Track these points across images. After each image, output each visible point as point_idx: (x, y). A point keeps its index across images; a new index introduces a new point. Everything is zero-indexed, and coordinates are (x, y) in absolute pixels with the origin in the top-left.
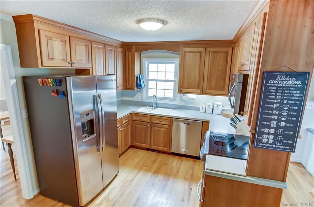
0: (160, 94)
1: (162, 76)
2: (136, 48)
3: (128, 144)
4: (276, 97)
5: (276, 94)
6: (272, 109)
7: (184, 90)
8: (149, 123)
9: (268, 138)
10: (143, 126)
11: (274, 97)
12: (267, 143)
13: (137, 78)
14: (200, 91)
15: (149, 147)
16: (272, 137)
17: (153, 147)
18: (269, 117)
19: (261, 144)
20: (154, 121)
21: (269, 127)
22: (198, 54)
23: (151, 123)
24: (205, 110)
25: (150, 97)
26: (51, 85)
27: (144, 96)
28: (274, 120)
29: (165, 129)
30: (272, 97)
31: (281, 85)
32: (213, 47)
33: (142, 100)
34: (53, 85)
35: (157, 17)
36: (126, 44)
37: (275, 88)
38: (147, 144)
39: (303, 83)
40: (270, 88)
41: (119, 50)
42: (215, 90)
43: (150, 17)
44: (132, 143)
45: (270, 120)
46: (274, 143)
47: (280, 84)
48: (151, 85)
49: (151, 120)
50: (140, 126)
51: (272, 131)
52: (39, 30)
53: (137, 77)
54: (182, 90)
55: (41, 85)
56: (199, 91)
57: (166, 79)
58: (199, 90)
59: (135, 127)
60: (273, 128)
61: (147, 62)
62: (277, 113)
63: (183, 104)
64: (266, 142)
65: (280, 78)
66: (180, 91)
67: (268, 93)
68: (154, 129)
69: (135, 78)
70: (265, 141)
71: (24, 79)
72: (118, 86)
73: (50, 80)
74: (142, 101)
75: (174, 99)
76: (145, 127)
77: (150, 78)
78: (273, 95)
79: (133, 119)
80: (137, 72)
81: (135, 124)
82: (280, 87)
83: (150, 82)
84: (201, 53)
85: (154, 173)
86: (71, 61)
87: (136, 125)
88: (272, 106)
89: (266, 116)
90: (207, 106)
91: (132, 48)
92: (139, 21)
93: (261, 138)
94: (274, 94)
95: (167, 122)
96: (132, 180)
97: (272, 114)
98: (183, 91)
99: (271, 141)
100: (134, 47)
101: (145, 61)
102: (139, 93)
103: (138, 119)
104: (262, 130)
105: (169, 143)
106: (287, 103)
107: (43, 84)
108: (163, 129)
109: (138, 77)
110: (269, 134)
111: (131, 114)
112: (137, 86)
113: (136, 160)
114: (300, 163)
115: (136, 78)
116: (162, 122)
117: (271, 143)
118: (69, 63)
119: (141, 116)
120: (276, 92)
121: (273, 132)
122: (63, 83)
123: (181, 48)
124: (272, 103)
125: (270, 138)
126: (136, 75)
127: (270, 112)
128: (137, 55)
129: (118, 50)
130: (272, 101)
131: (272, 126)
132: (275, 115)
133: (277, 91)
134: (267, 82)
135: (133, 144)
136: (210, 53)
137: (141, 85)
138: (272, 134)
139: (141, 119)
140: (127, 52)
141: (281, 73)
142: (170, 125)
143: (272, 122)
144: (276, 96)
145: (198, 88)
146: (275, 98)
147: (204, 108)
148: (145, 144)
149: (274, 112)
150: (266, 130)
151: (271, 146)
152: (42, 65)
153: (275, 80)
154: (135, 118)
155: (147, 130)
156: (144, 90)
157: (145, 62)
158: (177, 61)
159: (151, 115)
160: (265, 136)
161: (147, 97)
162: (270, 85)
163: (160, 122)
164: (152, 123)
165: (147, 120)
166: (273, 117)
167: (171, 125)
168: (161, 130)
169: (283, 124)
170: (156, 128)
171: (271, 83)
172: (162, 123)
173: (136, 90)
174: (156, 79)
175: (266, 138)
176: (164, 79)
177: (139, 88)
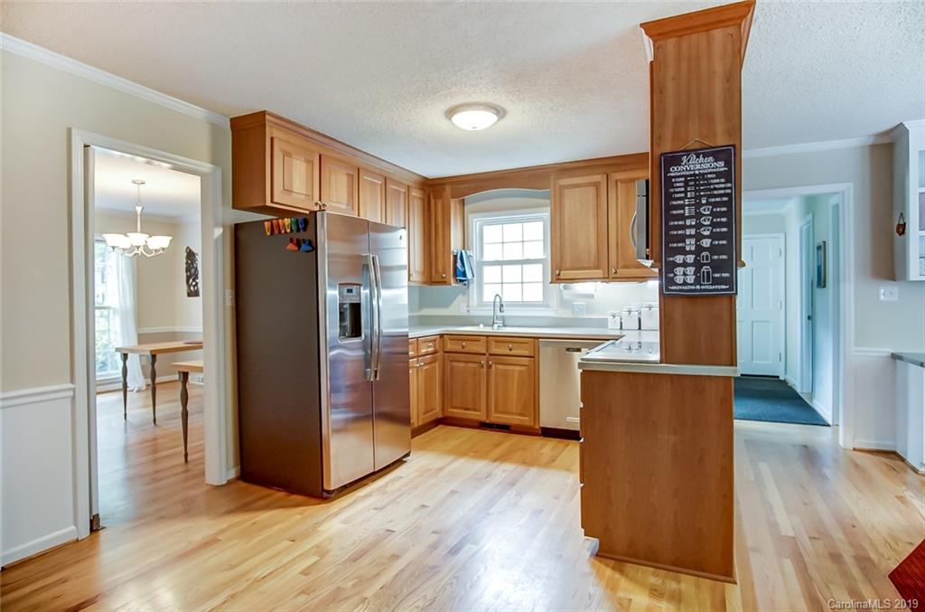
0: (511, 294)
1: (514, 253)
2: (452, 189)
3: (435, 409)
4: (686, 195)
5: (686, 189)
6: (683, 217)
7: (565, 274)
8: (484, 354)
9: (685, 274)
10: (470, 365)
11: (683, 195)
12: (685, 283)
13: (455, 257)
14: (604, 274)
15: (484, 419)
16: (691, 270)
17: (496, 418)
18: (680, 232)
19: (674, 288)
20: (494, 350)
21: (683, 252)
22: (592, 190)
23: (487, 355)
24: (621, 323)
25: (487, 305)
26: (288, 231)
27: (474, 300)
28: (690, 236)
29: (523, 368)
30: (679, 195)
31: (692, 173)
32: (625, 170)
33: (468, 311)
34: (292, 230)
35: (483, 99)
36: (430, 183)
37: (683, 179)
38: (479, 410)
39: (728, 164)
40: (673, 180)
41: (416, 193)
43: (468, 100)
44: (443, 409)
45: (682, 238)
46: (697, 281)
47: (690, 170)
48: (490, 274)
49: (487, 350)
50: (462, 364)
51: (690, 259)
52: (272, 139)
53: (456, 255)
54: (559, 274)
55: (269, 234)
56: (599, 273)
57: (525, 258)
58: (600, 271)
59: (452, 368)
60: (690, 252)
61: (478, 223)
62: (693, 223)
63: (567, 314)
64: (682, 282)
65: (689, 161)
66: (557, 279)
67: (672, 190)
68: (496, 369)
69: (452, 256)
70: (679, 279)
71: (237, 228)
72: (411, 272)
73: (287, 221)
74: (467, 314)
75: (544, 304)
76: (475, 365)
77: (486, 258)
78: (680, 192)
79: (446, 350)
80: (455, 245)
81: (451, 361)
82: (691, 176)
83: (486, 269)
84: (597, 185)
85: (495, 460)
86: (320, 200)
87: (455, 364)
88: (682, 212)
89: (675, 233)
90: (625, 314)
91: (444, 190)
92: (450, 113)
93: (672, 275)
94: (683, 189)
95: (525, 350)
96: (440, 469)
97: (684, 227)
98: (562, 277)
99: (691, 279)
100: (448, 189)
101: (475, 220)
102: (460, 296)
103: (457, 347)
104: (671, 259)
105: (532, 402)
106: (708, 203)
107: (272, 233)
108: (518, 368)
109: (459, 255)
110: (685, 265)
111: (442, 336)
112: (455, 274)
113: (452, 443)
114: (894, 453)
116: (515, 350)
117: (692, 282)
118: (317, 204)
119: (464, 340)
120: (686, 187)
121: (692, 261)
122: (311, 226)
123: (552, 178)
124: (682, 207)
125: (688, 273)
126: (452, 249)
127: (681, 223)
128: (454, 205)
129: (414, 194)
130: (682, 202)
131: (688, 249)
132: (691, 227)
133: (686, 184)
134: (667, 171)
135: (447, 414)
136: (619, 184)
137: (464, 274)
138: (690, 265)
139: (465, 348)
140: (433, 201)
141: (687, 152)
142: (534, 357)
143: (688, 241)
144: (686, 192)
145: (597, 267)
146: (686, 197)
147: (618, 318)
148: (475, 410)
149: (688, 222)
150: (679, 259)
151: (693, 287)
152: (272, 202)
153: (680, 165)
154: (450, 346)
155: (480, 373)
156: (474, 287)
157: (475, 222)
158: (546, 214)
159: (487, 336)
160: (679, 270)
161: (481, 304)
162: (672, 174)
163: (511, 350)
164: (490, 355)
165: (479, 349)
166: (688, 232)
167: (536, 357)
168: (513, 370)
169: (706, 243)
170: (500, 367)
171: (674, 171)
172: (513, 352)
173: (453, 285)
174: (501, 259)
175: (682, 273)
176: (520, 258)
177: (461, 281)
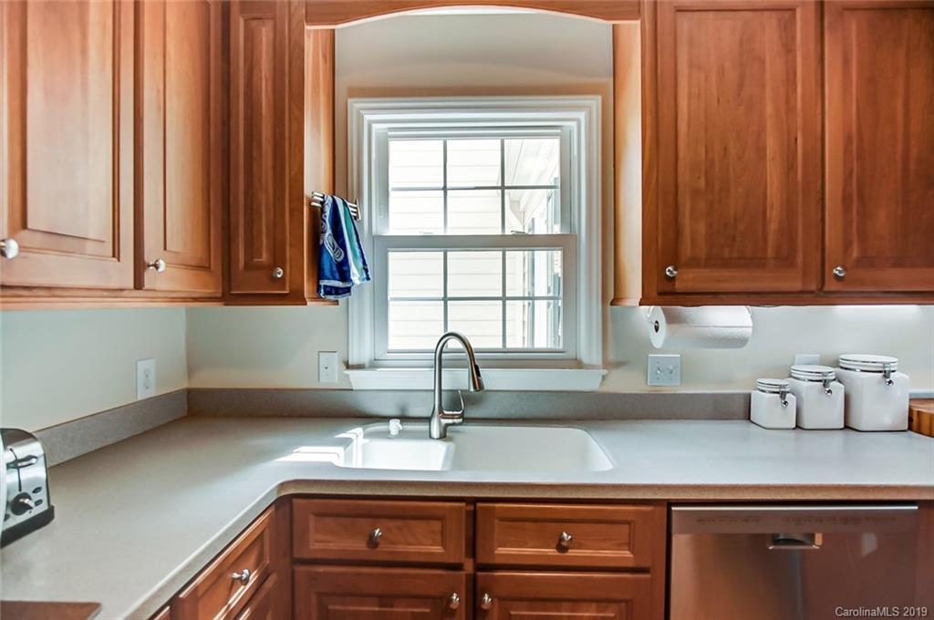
7: (688, 279)
8: (460, 567)
10: (401, 608)
13: (316, 214)
14: (803, 280)
20: (504, 552)
23: (469, 566)
24: (799, 412)
27: (365, 346)
29: (609, 612)
42: (898, 263)
49: (472, 550)
50: (373, 607)
53: (323, 211)
54: (675, 281)
56: (791, 277)
58: (799, 272)
61: (375, 127)
66: (661, 291)
68: (505, 617)
69: (306, 210)
75: (563, 357)
76: (423, 610)
79: (296, 555)
81: (320, 595)
83: (397, 260)
87: (337, 606)
95: (619, 546)
98: (679, 286)
101: (367, 116)
103: (351, 544)
108: (589, 612)
109: (328, 210)
111: (282, 504)
112: (317, 271)
115: (312, 209)
116: (580, 547)
119: (376, 516)
126: (307, 191)
137: (343, 270)
139: (384, 547)
142: (650, 570)
154: (322, 540)
156: (362, 307)
157: (366, 122)
159: (469, 501)
163: (563, 548)
164: (481, 567)
165: (438, 549)
167: (658, 564)
172: (576, 555)
173: (309, 303)
174: (440, 232)
177: (337, 291)
